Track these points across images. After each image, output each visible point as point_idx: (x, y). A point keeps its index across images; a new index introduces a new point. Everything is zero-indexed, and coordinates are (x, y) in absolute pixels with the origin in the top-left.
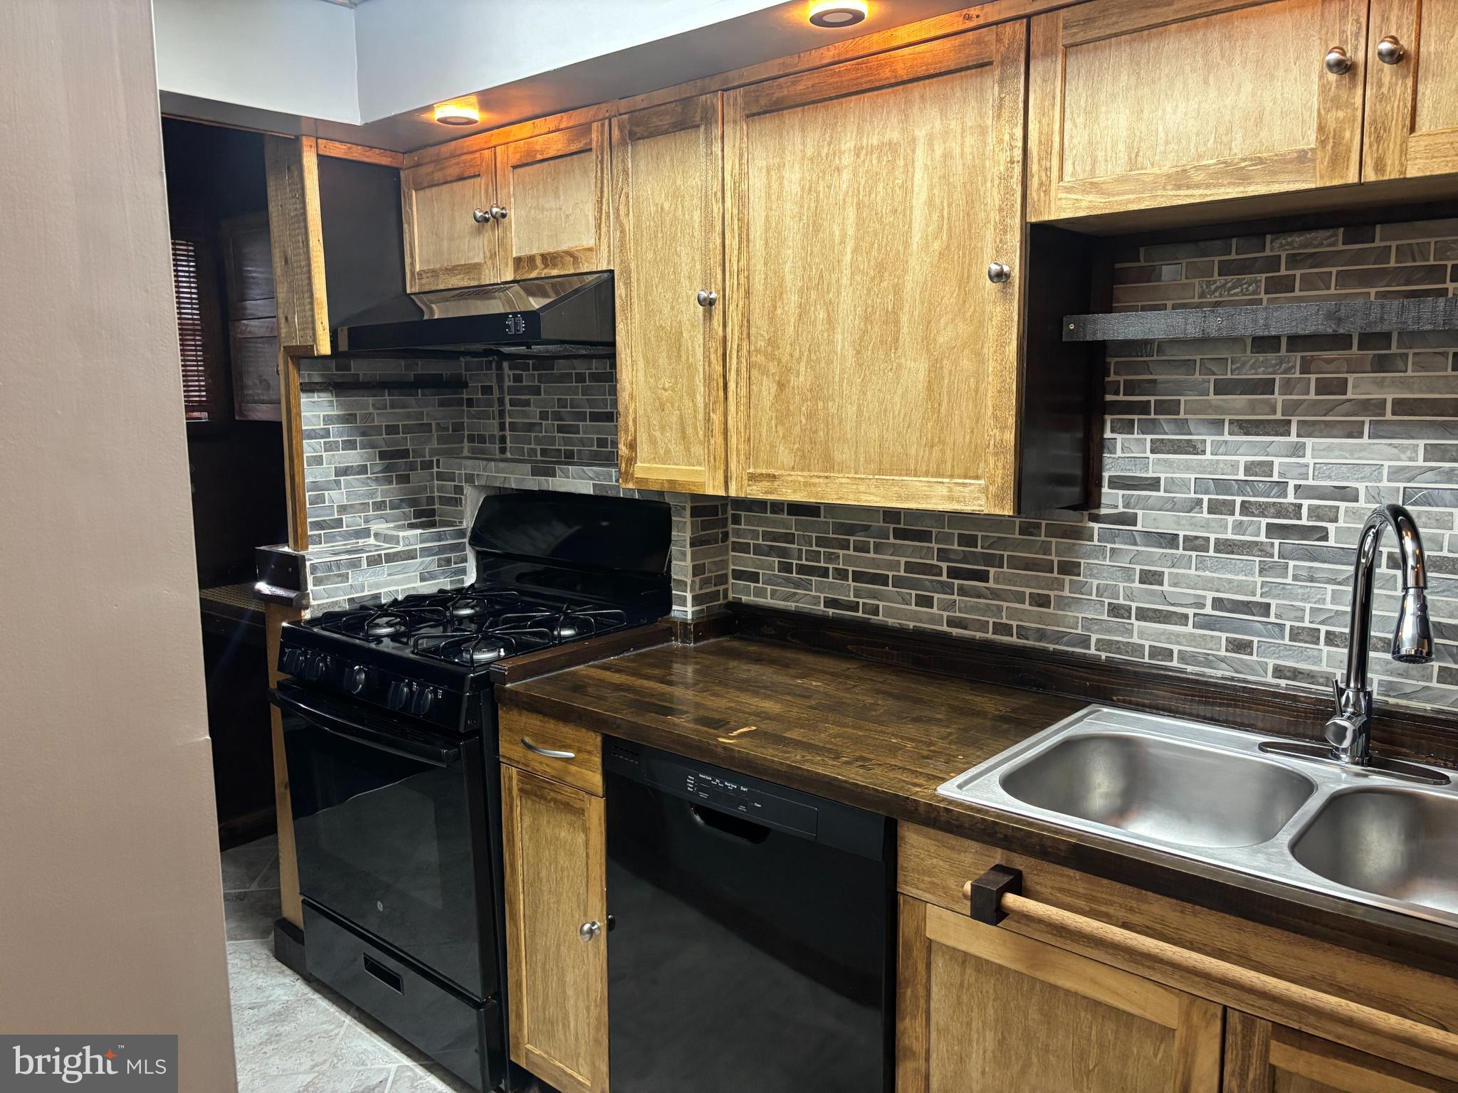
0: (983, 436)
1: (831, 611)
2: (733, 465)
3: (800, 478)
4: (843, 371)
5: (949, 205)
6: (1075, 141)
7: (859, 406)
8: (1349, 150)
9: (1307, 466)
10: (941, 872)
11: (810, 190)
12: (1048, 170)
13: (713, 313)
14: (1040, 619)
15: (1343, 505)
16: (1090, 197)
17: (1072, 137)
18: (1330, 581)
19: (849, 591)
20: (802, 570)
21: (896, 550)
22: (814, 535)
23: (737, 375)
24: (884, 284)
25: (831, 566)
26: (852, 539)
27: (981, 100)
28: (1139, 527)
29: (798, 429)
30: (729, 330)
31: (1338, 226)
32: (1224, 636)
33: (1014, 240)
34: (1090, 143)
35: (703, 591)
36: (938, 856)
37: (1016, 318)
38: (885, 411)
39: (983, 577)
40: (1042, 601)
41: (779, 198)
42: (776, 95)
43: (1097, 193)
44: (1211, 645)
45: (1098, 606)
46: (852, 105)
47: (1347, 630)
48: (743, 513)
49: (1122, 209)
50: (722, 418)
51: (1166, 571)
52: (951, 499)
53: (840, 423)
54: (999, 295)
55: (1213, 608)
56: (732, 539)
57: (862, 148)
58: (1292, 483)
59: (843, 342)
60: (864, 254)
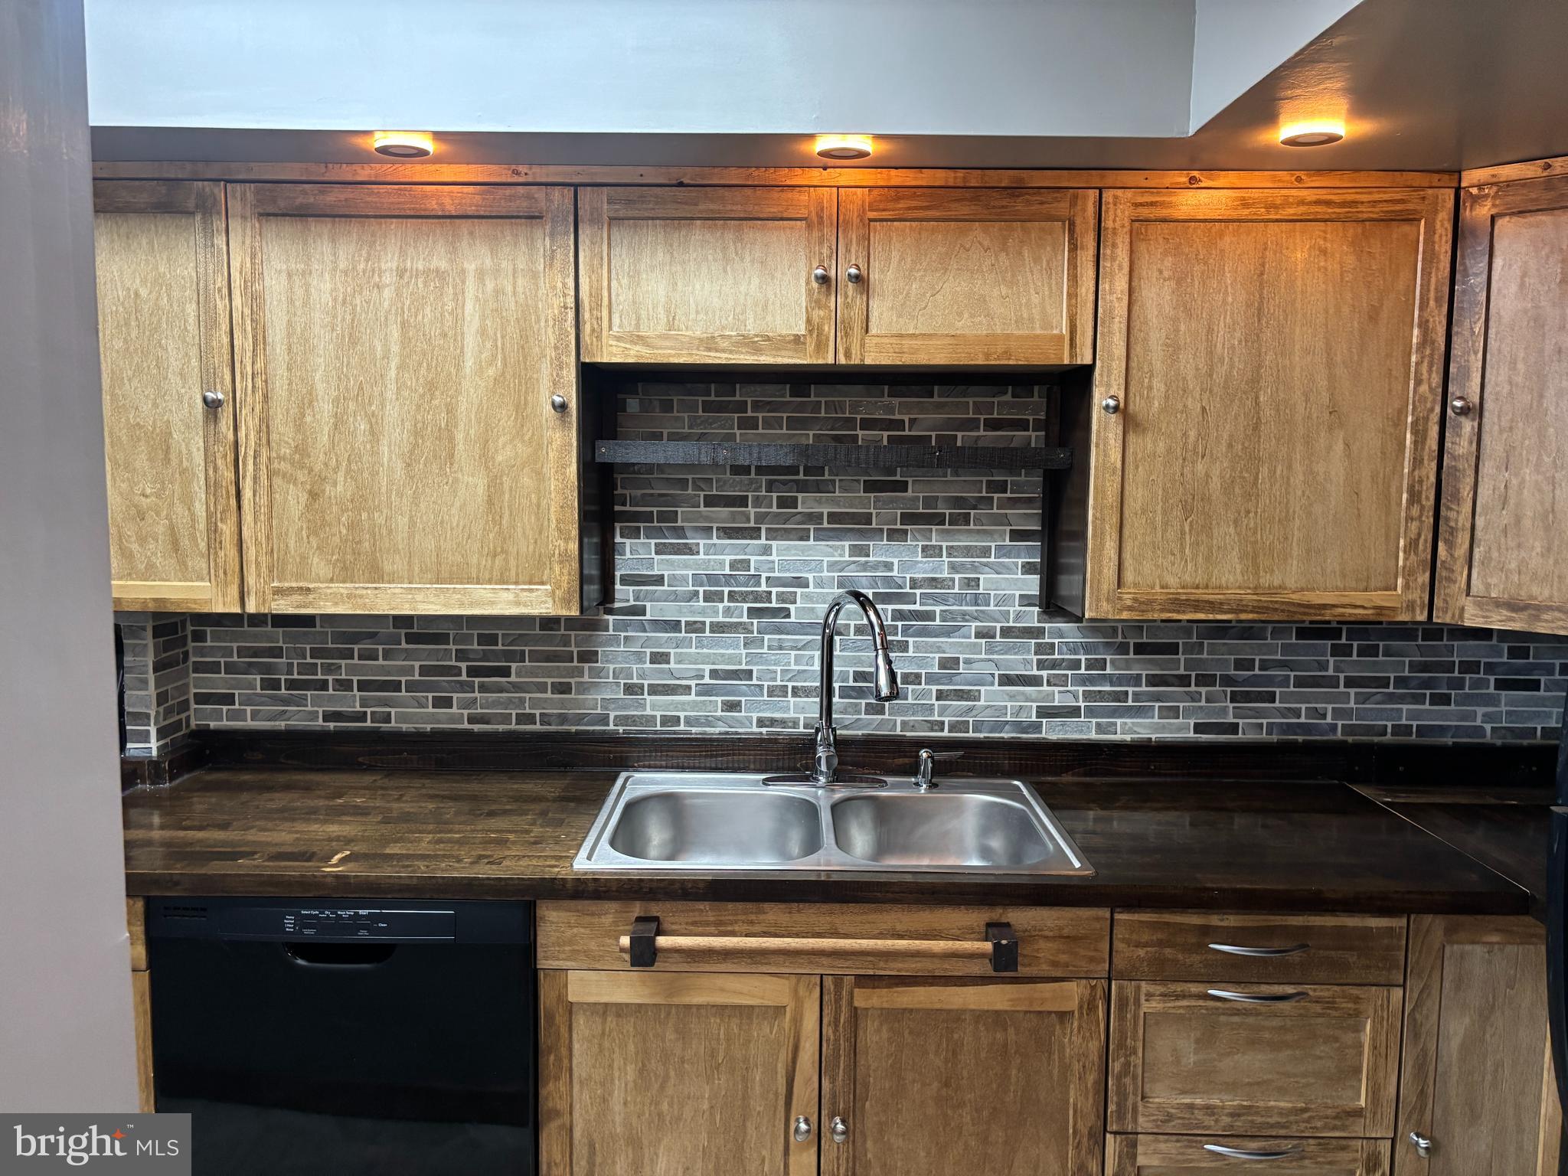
0: (547, 546)
1: (332, 725)
2: (251, 580)
3: (342, 590)
4: (391, 482)
5: (503, 337)
6: (621, 298)
7: (411, 517)
8: (828, 339)
9: (773, 562)
10: (582, 938)
11: (344, 302)
12: (599, 319)
13: (219, 415)
14: (562, 704)
15: (799, 591)
16: (638, 348)
17: (618, 295)
18: (793, 648)
19: (355, 701)
20: (292, 685)
21: (409, 655)
22: (308, 647)
23: (255, 483)
24: (436, 402)
25: (330, 678)
26: (356, 647)
27: (531, 246)
28: (648, 617)
29: (337, 539)
30: (242, 434)
31: (785, 383)
32: (719, 699)
33: (570, 375)
34: (634, 302)
35: (167, 722)
36: (579, 925)
37: (575, 445)
38: (442, 522)
39: (505, 672)
40: (564, 688)
41: (305, 304)
42: (299, 201)
43: (643, 344)
44: (709, 708)
45: (614, 687)
46: (393, 227)
47: (818, 684)
48: (208, 629)
49: (665, 361)
50: (234, 529)
51: (672, 651)
52: (518, 603)
53: (390, 532)
54: (558, 422)
55: (711, 678)
56: (193, 659)
57: (406, 270)
58: (764, 575)
59: (390, 453)
60: (411, 371)
